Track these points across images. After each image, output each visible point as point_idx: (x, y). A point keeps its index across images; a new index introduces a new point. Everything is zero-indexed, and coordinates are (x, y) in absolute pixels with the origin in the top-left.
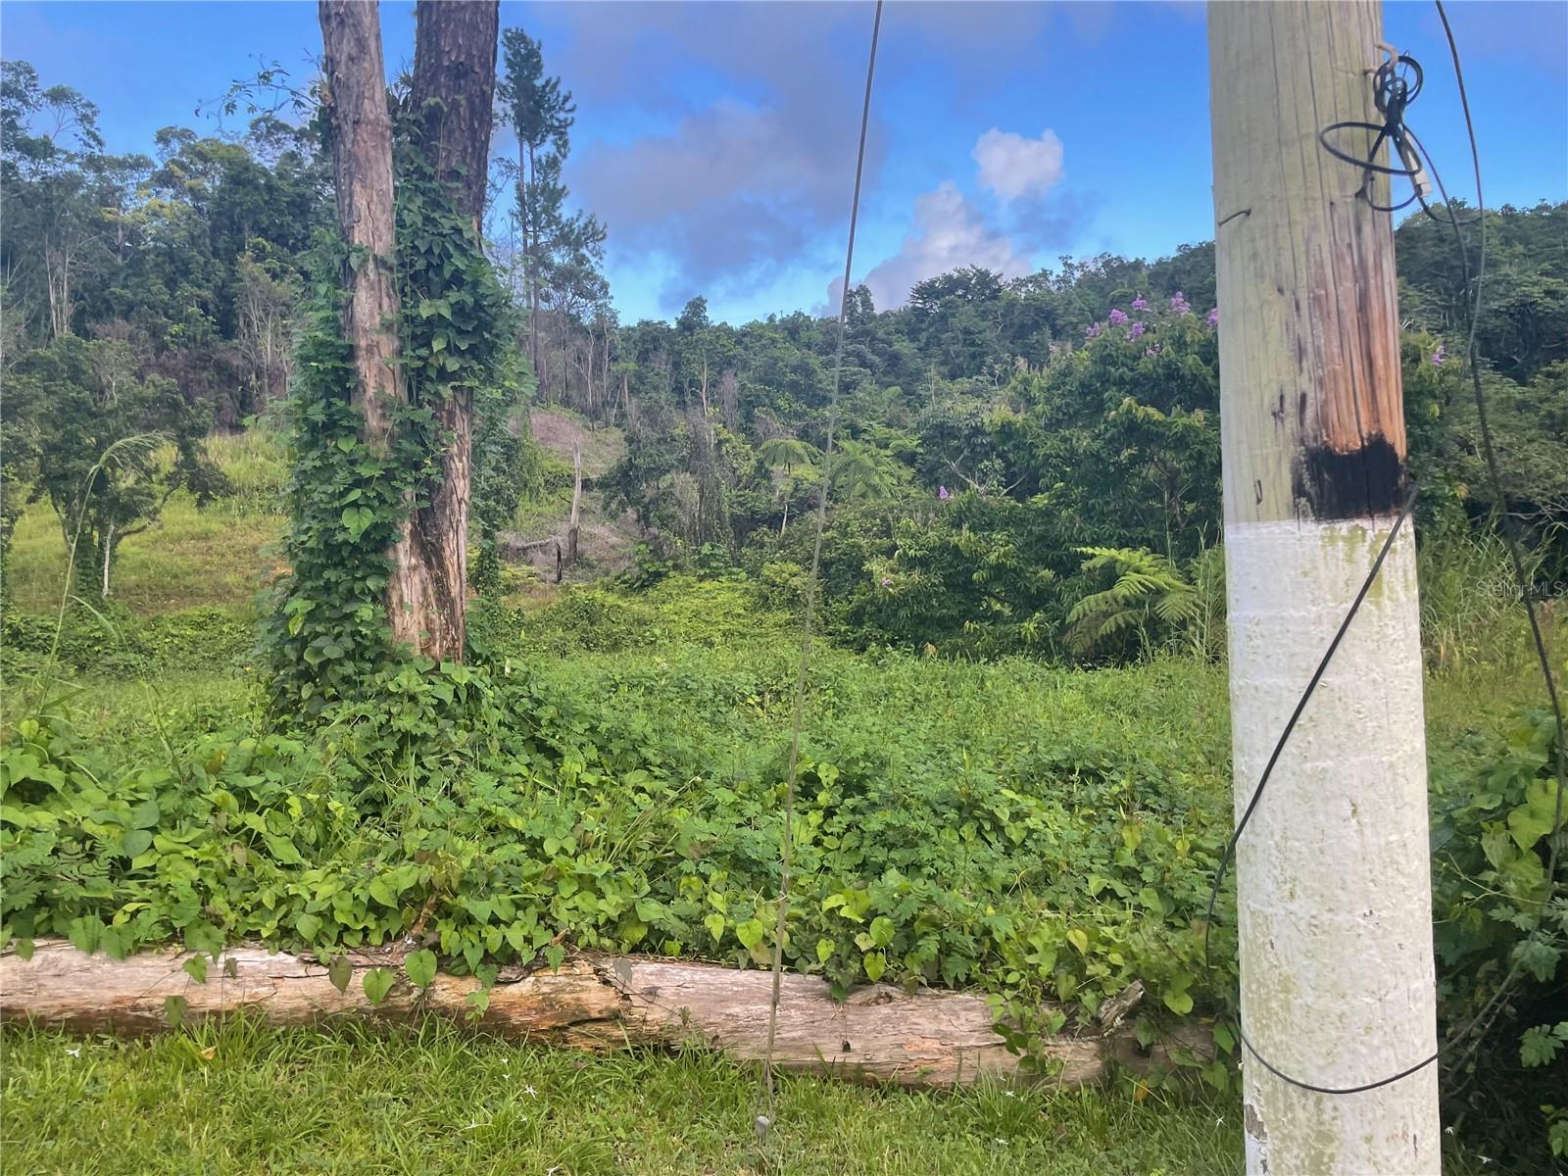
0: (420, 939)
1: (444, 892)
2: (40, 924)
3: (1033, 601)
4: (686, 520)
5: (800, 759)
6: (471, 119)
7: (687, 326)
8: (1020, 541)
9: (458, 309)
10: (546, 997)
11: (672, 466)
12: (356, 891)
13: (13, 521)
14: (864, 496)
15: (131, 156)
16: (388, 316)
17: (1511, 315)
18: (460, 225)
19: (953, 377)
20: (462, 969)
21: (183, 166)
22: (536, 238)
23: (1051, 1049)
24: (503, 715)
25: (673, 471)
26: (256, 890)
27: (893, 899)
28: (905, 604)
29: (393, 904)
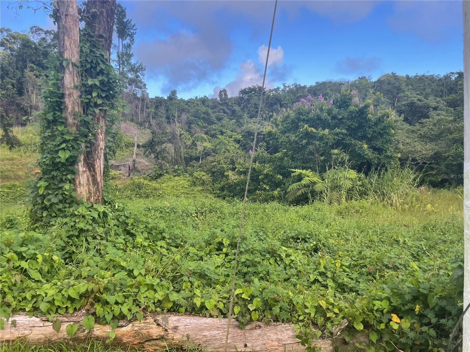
0: (88, 310)
1: (97, 292)
3: (277, 185)
4: (170, 158)
5: (217, 237)
6: (107, 18)
7: (170, 98)
8: (273, 167)
9: (102, 82)
10: (136, 332)
11: (166, 141)
12: (63, 292)
14: (224, 152)
16: (76, 84)
17: (408, 106)
18: (103, 53)
19: (251, 117)
20: (105, 322)
21: (7, 40)
22: (123, 69)
23: (315, 343)
24: (115, 222)
25: (166, 143)
26: (24, 292)
27: (260, 291)
28: (239, 185)
29: (78, 298)
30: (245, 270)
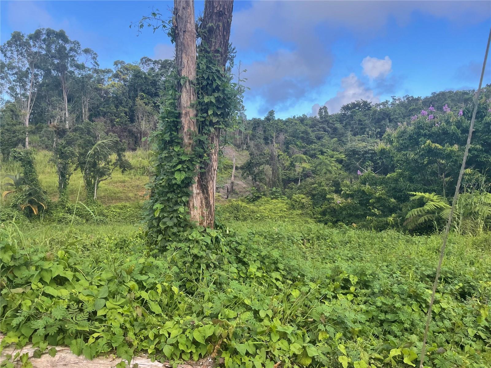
0: (214, 359)
1: (226, 338)
2: (59, 341)
3: (391, 210)
4: (268, 180)
5: (342, 272)
6: (223, 31)
7: (268, 119)
8: (387, 189)
9: (218, 99)
11: (264, 163)
13: (70, 176)
14: (325, 173)
15: (106, 69)
16: (193, 102)
18: (219, 69)
19: (355, 135)
21: (121, 72)
24: (228, 249)
25: (264, 164)
26: (146, 329)
27: (427, 355)
28: (345, 209)
29: (203, 342)
30: (382, 317)
